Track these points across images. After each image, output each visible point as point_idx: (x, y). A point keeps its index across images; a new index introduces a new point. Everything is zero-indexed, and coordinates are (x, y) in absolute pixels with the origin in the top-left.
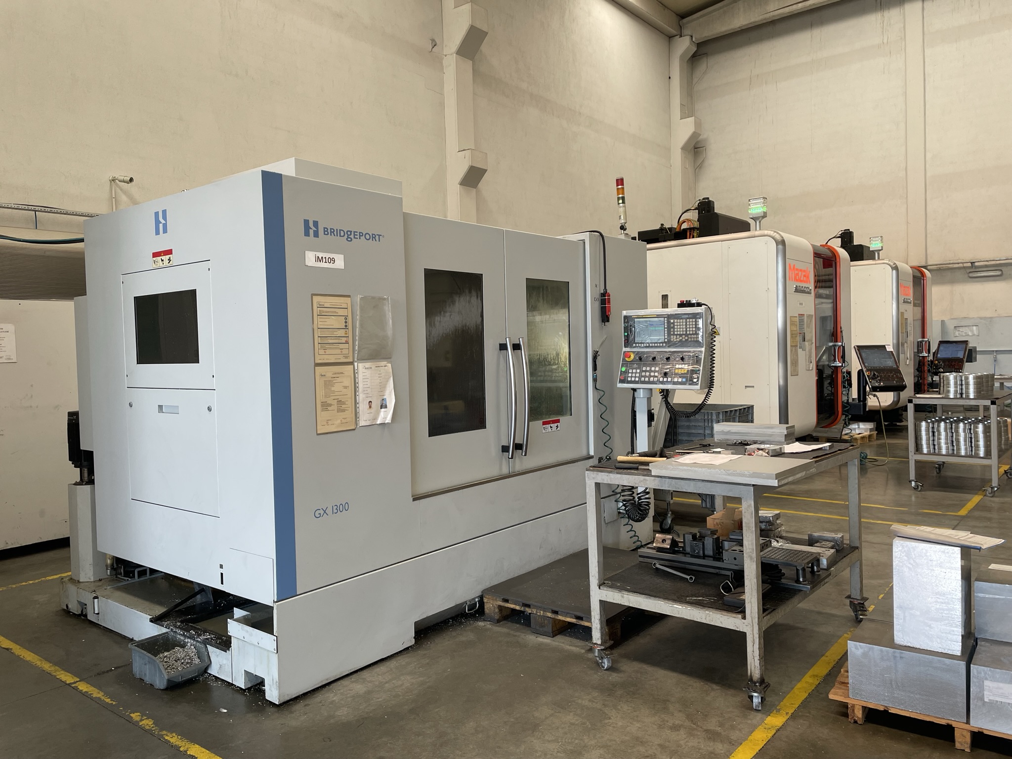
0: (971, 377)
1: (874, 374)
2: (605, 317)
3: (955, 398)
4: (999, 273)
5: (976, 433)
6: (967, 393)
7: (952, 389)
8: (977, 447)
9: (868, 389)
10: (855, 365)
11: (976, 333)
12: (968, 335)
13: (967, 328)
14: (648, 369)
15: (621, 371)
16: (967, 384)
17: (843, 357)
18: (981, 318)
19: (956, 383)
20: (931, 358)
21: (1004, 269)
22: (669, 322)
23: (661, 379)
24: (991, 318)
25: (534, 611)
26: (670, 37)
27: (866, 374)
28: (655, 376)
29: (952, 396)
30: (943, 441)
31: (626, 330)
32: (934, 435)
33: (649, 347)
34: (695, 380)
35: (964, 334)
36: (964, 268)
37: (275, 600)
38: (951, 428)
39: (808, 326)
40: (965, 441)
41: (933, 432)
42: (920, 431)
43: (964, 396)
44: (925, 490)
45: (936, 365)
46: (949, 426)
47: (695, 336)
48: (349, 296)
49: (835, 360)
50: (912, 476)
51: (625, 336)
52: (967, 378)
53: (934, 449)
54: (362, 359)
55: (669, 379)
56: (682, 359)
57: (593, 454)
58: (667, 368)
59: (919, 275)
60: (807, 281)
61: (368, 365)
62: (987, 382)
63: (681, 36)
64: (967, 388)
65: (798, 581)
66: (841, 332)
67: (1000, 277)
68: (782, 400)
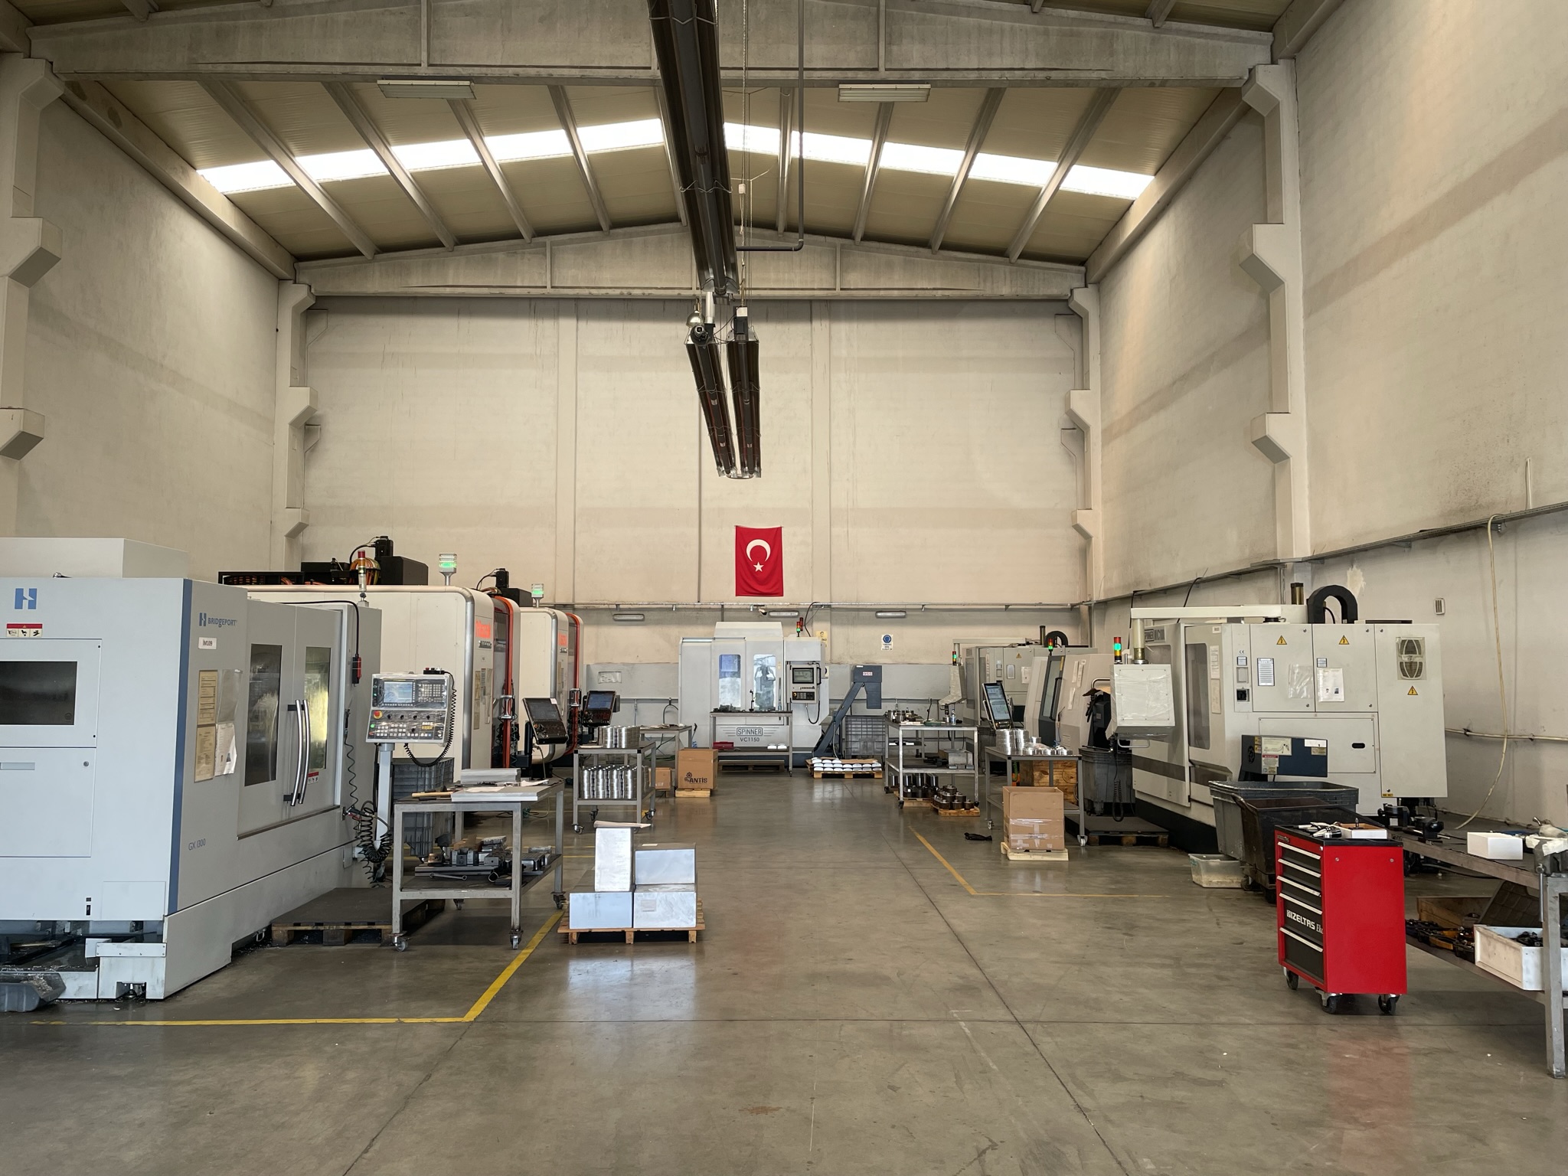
0: (623, 730)
1: (541, 727)
2: (355, 678)
3: (611, 748)
4: (640, 617)
5: (626, 778)
6: (620, 743)
7: (609, 740)
8: (626, 790)
9: (534, 741)
10: (523, 717)
11: (619, 680)
12: (612, 682)
13: (610, 674)
14: (396, 725)
15: (370, 727)
16: (621, 736)
17: (513, 709)
18: (624, 664)
19: (612, 736)
20: (581, 708)
21: (646, 614)
22: (417, 686)
23: (409, 735)
24: (634, 664)
25: (327, 927)
26: (280, 280)
27: (534, 726)
28: (402, 732)
29: (608, 746)
30: (600, 787)
31: (375, 690)
32: (593, 782)
33: (397, 706)
34: (440, 735)
35: (608, 681)
36: (610, 609)
37: (166, 914)
38: (607, 775)
39: (488, 680)
40: (618, 786)
41: (593, 779)
42: (583, 778)
43: (618, 746)
44: (585, 833)
45: (586, 716)
46: (605, 773)
47: (440, 699)
48: (216, 671)
49: (505, 713)
50: (575, 821)
51: (374, 696)
52: (620, 731)
53: (593, 794)
54: (221, 721)
55: (417, 735)
56: (428, 717)
57: (339, 804)
58: (415, 725)
59: (573, 622)
60: (489, 636)
61: (224, 726)
62: (635, 734)
63: (295, 283)
64: (620, 739)
65: (534, 870)
66: (512, 684)
67: (642, 622)
68: (465, 754)
